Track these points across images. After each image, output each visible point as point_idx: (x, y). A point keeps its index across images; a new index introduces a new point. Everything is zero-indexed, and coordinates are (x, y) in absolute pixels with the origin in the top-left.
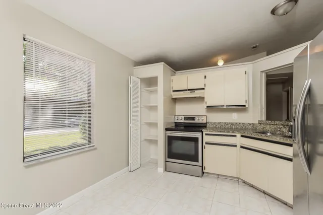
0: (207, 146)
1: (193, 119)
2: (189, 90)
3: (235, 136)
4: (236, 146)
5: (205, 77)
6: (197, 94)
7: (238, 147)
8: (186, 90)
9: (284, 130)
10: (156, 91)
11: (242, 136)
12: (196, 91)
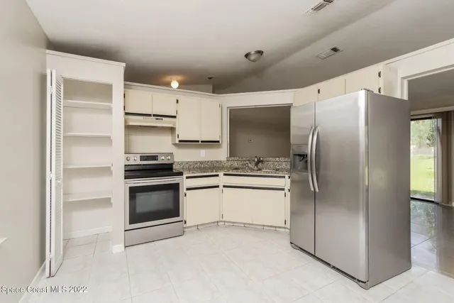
0: (188, 192)
1: (154, 158)
2: (154, 115)
3: (218, 175)
4: (218, 187)
5: (177, 101)
6: (166, 123)
7: (221, 187)
8: (150, 115)
9: (250, 165)
10: (109, 111)
11: (225, 175)
12: (164, 119)
